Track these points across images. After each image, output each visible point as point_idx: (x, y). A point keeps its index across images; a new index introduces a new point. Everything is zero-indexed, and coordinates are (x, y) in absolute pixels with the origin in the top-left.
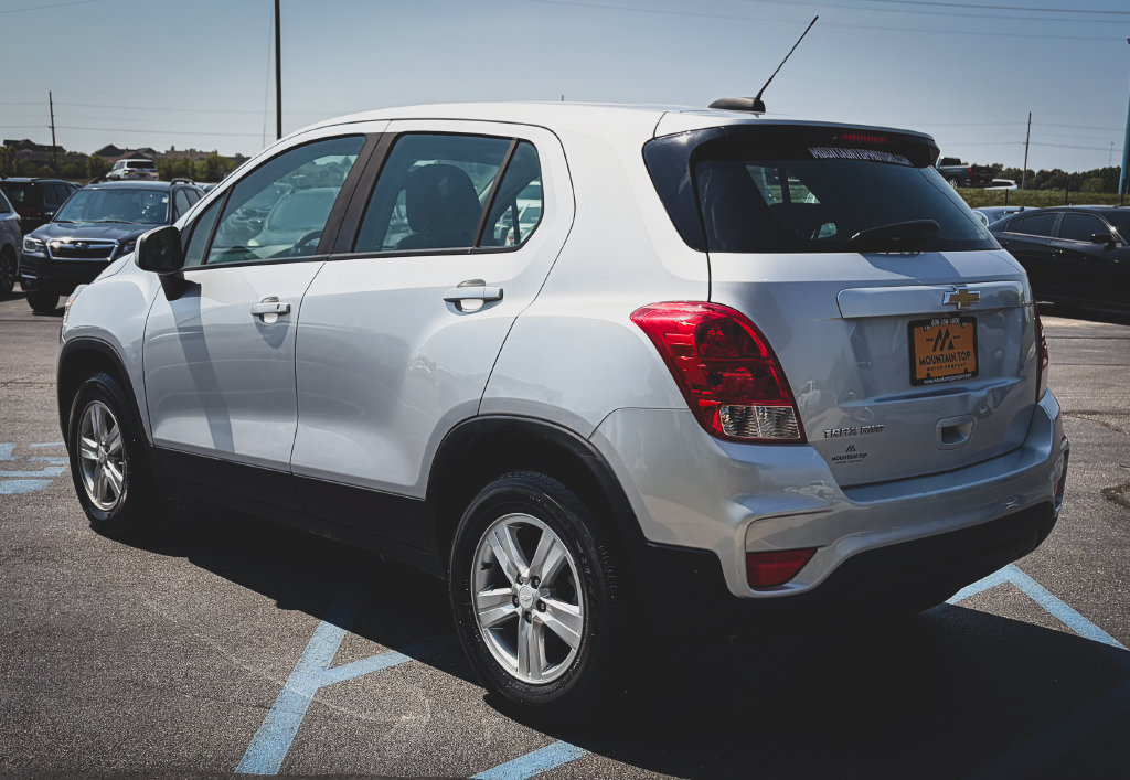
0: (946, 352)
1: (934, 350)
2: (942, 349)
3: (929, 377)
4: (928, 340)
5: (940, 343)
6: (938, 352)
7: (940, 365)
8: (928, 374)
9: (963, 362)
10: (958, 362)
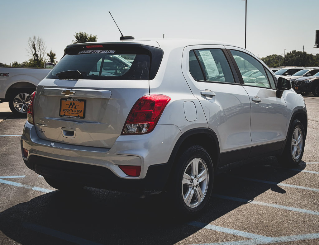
0: (73, 109)
1: (69, 108)
2: (72, 108)
3: (64, 115)
4: (67, 105)
5: (71, 106)
6: (70, 109)
7: (69, 112)
8: (64, 114)
9: (78, 113)
10: (77, 113)
